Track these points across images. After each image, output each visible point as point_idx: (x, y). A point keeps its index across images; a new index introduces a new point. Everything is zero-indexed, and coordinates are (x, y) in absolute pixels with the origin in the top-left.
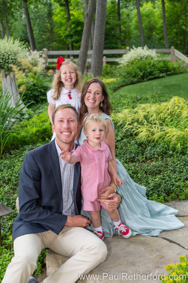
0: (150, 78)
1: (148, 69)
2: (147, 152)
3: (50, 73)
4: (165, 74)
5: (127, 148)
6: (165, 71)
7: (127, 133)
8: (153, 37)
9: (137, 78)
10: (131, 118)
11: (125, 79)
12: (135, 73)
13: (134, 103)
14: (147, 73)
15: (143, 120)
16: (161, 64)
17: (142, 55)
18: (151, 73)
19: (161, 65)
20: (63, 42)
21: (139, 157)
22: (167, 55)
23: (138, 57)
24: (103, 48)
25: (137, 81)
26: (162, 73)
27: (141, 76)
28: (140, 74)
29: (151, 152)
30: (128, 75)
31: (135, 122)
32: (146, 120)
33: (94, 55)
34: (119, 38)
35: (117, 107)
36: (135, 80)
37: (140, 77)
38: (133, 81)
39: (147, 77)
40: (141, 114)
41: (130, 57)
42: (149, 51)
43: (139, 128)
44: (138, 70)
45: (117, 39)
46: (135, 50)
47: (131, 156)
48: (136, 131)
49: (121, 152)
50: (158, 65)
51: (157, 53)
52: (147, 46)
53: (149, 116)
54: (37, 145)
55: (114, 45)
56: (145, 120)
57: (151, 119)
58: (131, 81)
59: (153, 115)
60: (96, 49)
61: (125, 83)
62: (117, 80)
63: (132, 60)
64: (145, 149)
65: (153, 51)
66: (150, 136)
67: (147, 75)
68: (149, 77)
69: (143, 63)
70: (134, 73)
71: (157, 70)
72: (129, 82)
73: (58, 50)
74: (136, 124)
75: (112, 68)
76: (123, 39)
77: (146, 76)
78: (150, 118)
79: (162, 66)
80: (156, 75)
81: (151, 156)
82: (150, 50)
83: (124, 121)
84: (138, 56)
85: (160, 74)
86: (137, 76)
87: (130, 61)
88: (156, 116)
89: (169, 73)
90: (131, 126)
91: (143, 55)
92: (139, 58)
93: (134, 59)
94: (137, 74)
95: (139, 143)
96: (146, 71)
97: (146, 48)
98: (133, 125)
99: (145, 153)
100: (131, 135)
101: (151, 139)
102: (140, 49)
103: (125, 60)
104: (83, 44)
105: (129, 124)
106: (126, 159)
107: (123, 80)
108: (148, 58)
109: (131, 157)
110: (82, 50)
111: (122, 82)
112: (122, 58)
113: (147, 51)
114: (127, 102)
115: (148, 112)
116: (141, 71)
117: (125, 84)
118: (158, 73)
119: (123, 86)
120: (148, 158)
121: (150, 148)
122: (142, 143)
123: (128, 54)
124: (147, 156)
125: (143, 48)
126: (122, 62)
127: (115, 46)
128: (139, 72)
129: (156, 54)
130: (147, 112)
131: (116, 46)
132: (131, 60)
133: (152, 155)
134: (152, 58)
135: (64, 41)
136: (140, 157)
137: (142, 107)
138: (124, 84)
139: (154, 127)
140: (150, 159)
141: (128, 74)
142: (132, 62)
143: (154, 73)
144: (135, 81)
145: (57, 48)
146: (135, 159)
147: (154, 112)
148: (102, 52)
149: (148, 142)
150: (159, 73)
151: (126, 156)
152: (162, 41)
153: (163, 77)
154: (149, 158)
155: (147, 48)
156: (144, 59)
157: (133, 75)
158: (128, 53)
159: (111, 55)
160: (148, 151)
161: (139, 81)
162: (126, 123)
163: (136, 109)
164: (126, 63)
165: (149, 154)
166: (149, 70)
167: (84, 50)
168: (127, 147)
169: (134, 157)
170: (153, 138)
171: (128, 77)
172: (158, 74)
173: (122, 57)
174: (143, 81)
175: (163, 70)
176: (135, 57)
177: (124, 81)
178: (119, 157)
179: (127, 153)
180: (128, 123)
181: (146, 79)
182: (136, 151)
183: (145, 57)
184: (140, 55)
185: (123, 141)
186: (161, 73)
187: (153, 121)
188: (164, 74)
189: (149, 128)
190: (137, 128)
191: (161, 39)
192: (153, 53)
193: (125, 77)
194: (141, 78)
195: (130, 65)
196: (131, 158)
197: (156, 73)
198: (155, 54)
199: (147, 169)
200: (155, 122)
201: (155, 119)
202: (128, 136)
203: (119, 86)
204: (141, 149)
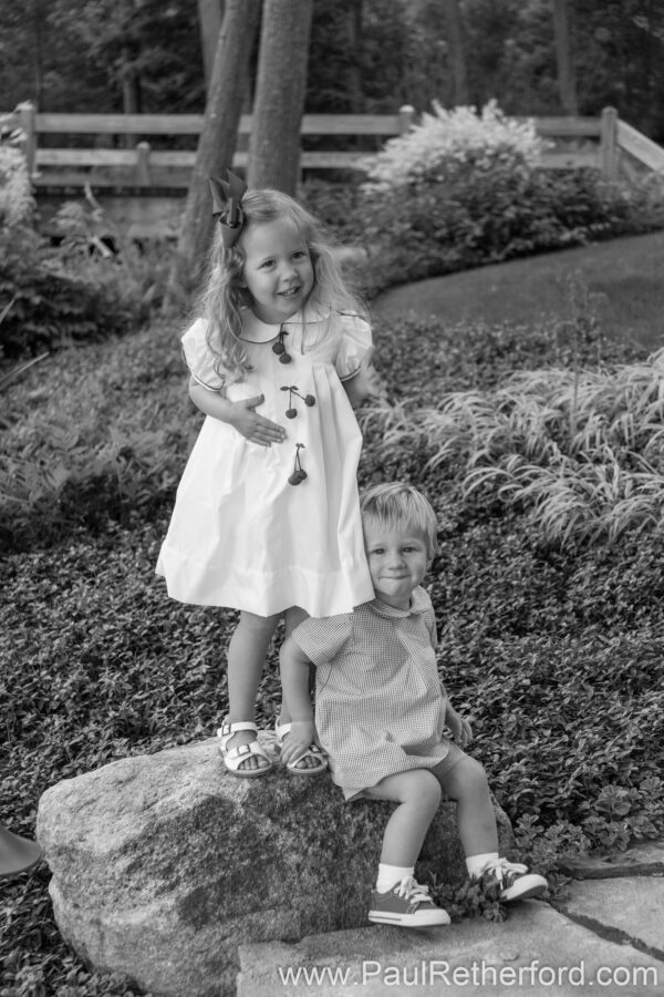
0: (514, 250)
1: (506, 208)
2: (580, 589)
3: (66, 217)
4: (580, 232)
5: (488, 568)
6: (580, 219)
7: (476, 502)
8: (507, 60)
9: (460, 246)
10: (492, 432)
11: (404, 252)
12: (450, 224)
13: (482, 366)
14: (504, 224)
15: (543, 445)
16: (565, 187)
17: (476, 144)
18: (519, 228)
19: (563, 192)
20: (90, 75)
21: (547, 609)
22: (574, 145)
23: (457, 151)
24: (301, 106)
25: (458, 261)
26: (571, 227)
27: (475, 239)
28: (470, 227)
29: (600, 588)
30: (419, 234)
31: (508, 450)
32: (559, 441)
33: (260, 140)
34: (353, 63)
35: (405, 382)
36: (452, 255)
37: (473, 244)
38: (440, 261)
39: (504, 244)
40: (532, 417)
41: (421, 150)
42: (505, 125)
43: (535, 476)
44: (464, 211)
45: (345, 64)
46: (444, 121)
47: (510, 604)
48: (518, 493)
49: (462, 588)
50: (550, 191)
51: (540, 133)
52: (499, 105)
53: (568, 425)
54: (67, 552)
55: (333, 93)
56: (555, 445)
57: (578, 437)
58: (433, 262)
59: (586, 420)
60: (271, 112)
61: (406, 268)
62: (369, 255)
63: (429, 165)
64: (570, 573)
65: (523, 127)
66: (586, 515)
67: (501, 237)
68: (511, 246)
69: (484, 179)
70: (443, 222)
71: (549, 215)
72: (426, 263)
73: (69, 109)
74: (513, 459)
75: (338, 199)
76: (371, 64)
77: (496, 239)
78: (572, 432)
79: (566, 196)
80: (545, 238)
81: (600, 604)
82: (513, 123)
83: (457, 446)
84: (455, 147)
85: (560, 232)
86: (457, 240)
87: (419, 170)
88: (600, 423)
89: (600, 227)
90: (495, 471)
91: (480, 145)
92: (461, 156)
93: (438, 162)
94: (459, 229)
95: (538, 548)
96: (498, 215)
97: (491, 109)
98: (500, 465)
99: (570, 593)
100: (498, 510)
101: (594, 530)
102: (464, 114)
103: (397, 165)
104: (219, 89)
105: (483, 461)
106: (492, 618)
107: (395, 255)
108: (504, 156)
109: (509, 608)
110: (213, 116)
111: (392, 265)
112: (381, 155)
113: (499, 128)
114: (451, 357)
115: (561, 408)
116: (475, 217)
117: (405, 276)
118: (553, 229)
119: (396, 283)
120: (586, 614)
121: (591, 567)
122: (555, 546)
123: (413, 137)
124: (580, 607)
125: (479, 113)
126: (385, 173)
127: (337, 99)
128: (467, 222)
129: (539, 139)
130: (555, 408)
131: (342, 95)
132: (424, 166)
133: (603, 600)
134: (520, 159)
135: (95, 69)
136: (550, 610)
137: (532, 384)
138: (402, 272)
139: (602, 477)
140: (595, 618)
141: (415, 228)
142: (429, 175)
143: (533, 228)
144: (451, 262)
145: (62, 101)
146: (526, 618)
147: (590, 406)
148: (299, 125)
149: (580, 541)
150: (555, 225)
151: (489, 605)
152: (546, 80)
153: (573, 244)
154: (591, 616)
155: (500, 112)
156: (485, 163)
157: (439, 234)
158: (412, 132)
159: (315, 139)
160: (586, 583)
161: (468, 260)
162: (467, 455)
163: (503, 393)
164: (402, 176)
165: (592, 596)
166: (510, 214)
167: (224, 115)
168: (489, 563)
169: (523, 612)
170: (604, 523)
171: (416, 243)
172: (551, 233)
173: (383, 150)
174: (485, 260)
175: (573, 213)
176: (442, 152)
177: (400, 262)
178: (457, 607)
179: (491, 591)
180: (476, 455)
181: (499, 252)
182: (533, 584)
183: (489, 152)
184: (466, 141)
185: (467, 536)
186: (563, 228)
187: (588, 450)
188: (577, 233)
189: (578, 478)
190: (525, 476)
191: (539, 71)
192: (523, 135)
193: (401, 242)
194: (478, 248)
195: (419, 188)
196: (511, 615)
197: (545, 226)
198: (535, 138)
199: (594, 664)
200: (596, 451)
201: (598, 439)
202: (482, 515)
203: (382, 285)
204: (553, 575)
